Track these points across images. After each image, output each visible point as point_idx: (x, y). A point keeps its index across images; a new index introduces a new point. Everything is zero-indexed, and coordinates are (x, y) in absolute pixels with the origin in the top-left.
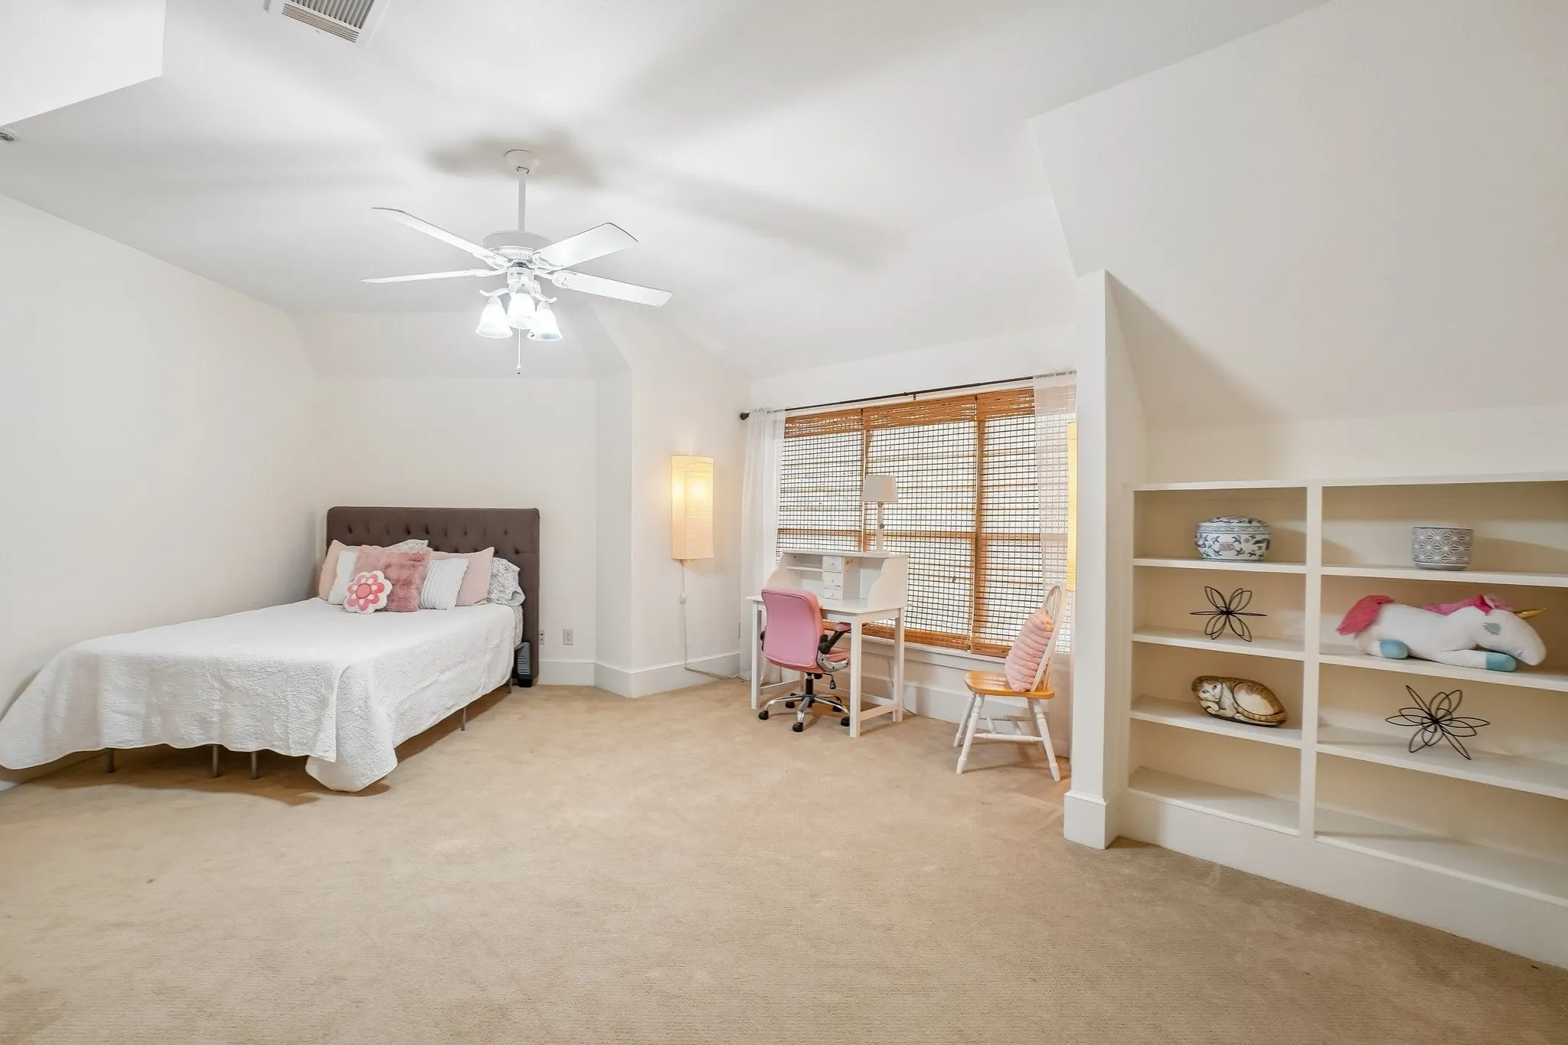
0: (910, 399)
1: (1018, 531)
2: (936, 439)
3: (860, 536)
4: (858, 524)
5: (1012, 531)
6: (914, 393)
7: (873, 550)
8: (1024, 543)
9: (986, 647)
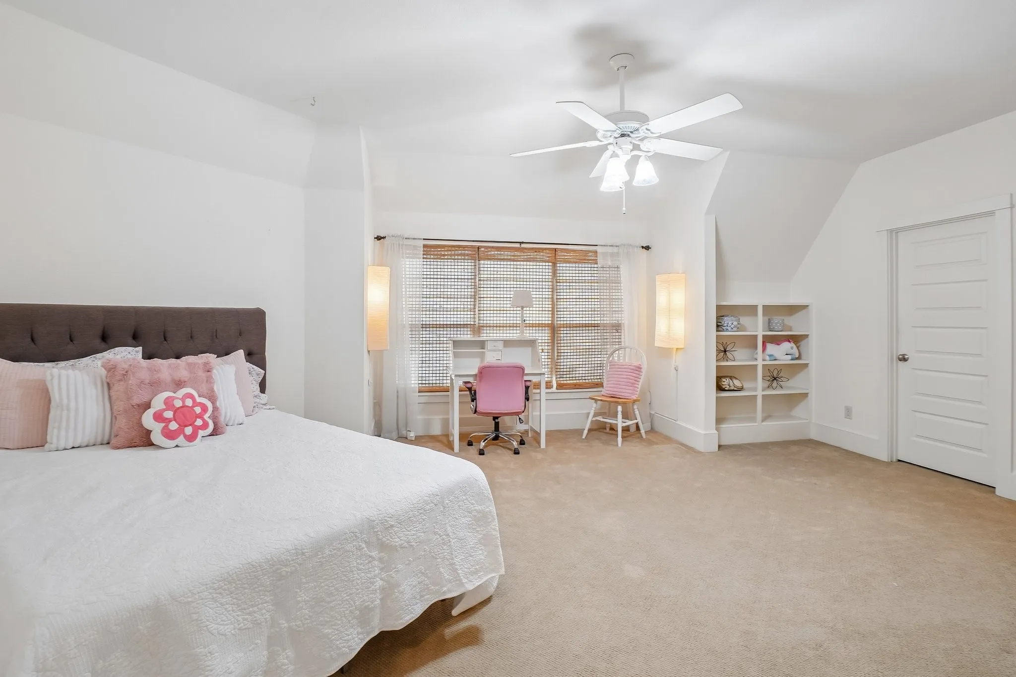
0: (518, 245)
1: (578, 322)
2: (525, 270)
3: (474, 328)
4: (472, 320)
5: (575, 322)
6: (521, 243)
7: (484, 337)
8: (581, 329)
9: (566, 385)
